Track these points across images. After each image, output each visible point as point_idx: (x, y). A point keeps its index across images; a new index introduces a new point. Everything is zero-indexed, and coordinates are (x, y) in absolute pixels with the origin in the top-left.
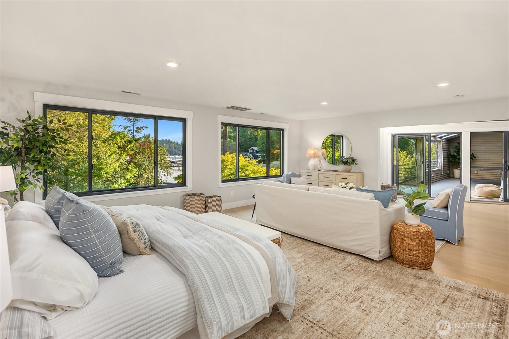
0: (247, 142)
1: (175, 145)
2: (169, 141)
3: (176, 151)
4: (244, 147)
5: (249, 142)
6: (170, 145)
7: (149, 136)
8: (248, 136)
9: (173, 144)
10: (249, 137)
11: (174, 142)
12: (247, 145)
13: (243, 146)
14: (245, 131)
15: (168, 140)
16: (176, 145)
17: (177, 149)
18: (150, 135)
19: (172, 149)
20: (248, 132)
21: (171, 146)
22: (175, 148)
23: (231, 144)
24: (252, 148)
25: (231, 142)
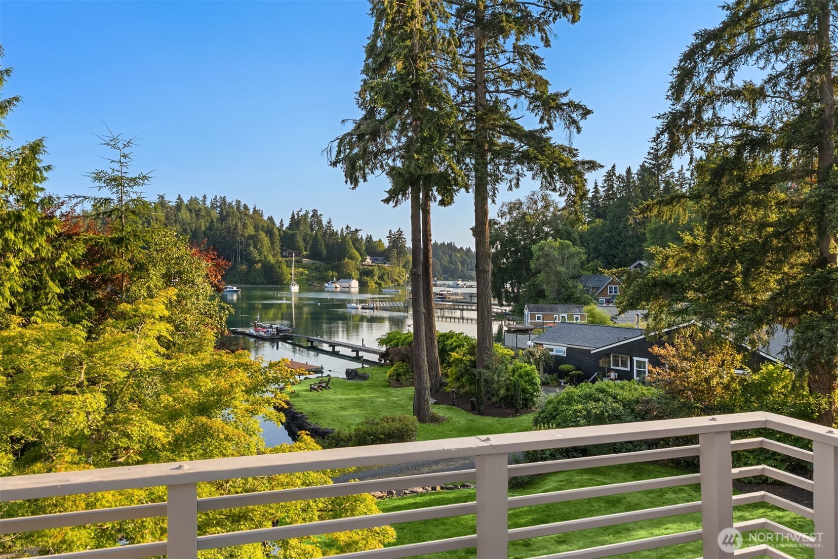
0: (625, 246)
1: (462, 257)
2: (451, 246)
3: (466, 271)
4: (616, 260)
5: (632, 246)
6: (450, 256)
7: (400, 235)
8: (628, 231)
9: (458, 255)
10: (631, 233)
11: (461, 248)
12: (627, 255)
13: (615, 257)
14: (620, 218)
15: (446, 243)
16: (464, 257)
17: (468, 266)
18: (401, 232)
19: (456, 264)
20: (628, 220)
21: (454, 259)
22: (462, 263)
23: (566, 252)
24: (640, 264)
25: (568, 246)
